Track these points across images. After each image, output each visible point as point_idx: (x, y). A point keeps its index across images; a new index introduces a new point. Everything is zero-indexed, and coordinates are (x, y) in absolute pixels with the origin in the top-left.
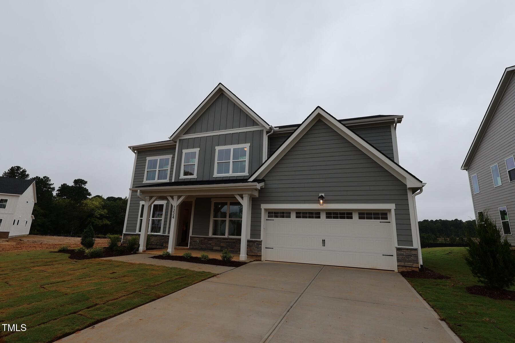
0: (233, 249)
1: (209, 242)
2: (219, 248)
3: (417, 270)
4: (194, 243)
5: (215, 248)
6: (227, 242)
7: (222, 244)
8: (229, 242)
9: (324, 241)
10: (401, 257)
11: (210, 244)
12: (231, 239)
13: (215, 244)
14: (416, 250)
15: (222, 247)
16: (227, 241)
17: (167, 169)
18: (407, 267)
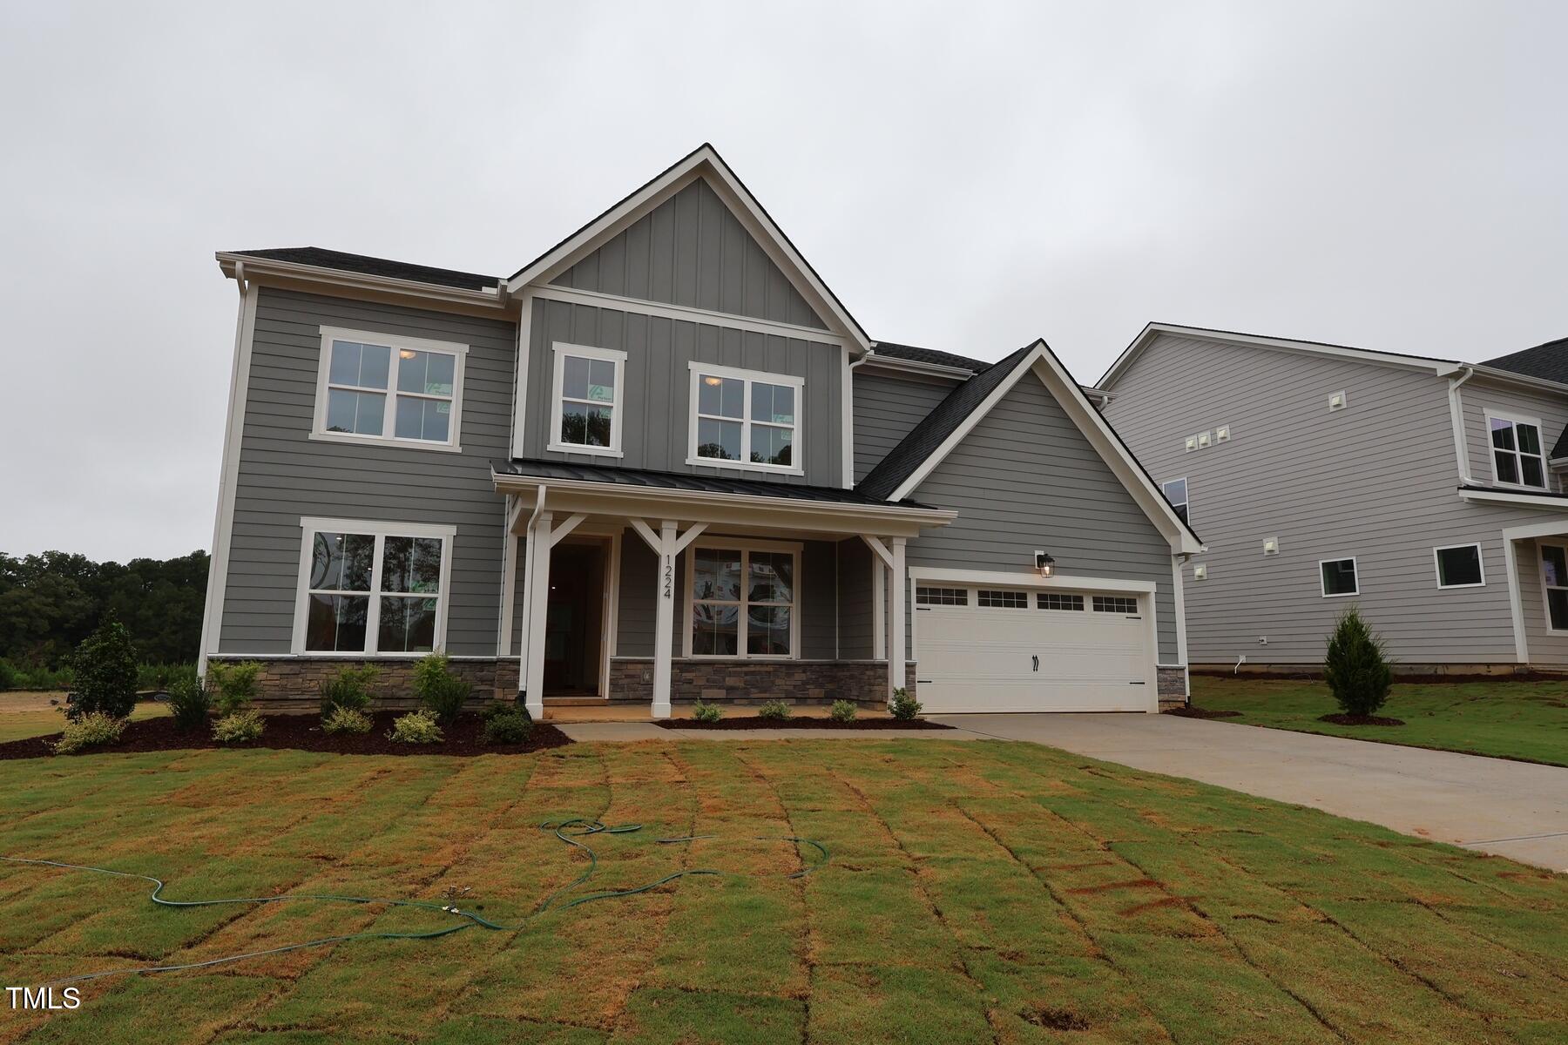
0: (765, 692)
1: (684, 675)
2: (722, 694)
3: (1182, 705)
4: (628, 680)
5: (706, 693)
6: (746, 674)
7: (730, 681)
8: (752, 673)
9: (1035, 658)
10: (1164, 684)
11: (690, 682)
12: (761, 663)
13: (708, 680)
14: (1182, 669)
15: (730, 689)
16: (745, 669)
17: (449, 398)
18: (1171, 703)
